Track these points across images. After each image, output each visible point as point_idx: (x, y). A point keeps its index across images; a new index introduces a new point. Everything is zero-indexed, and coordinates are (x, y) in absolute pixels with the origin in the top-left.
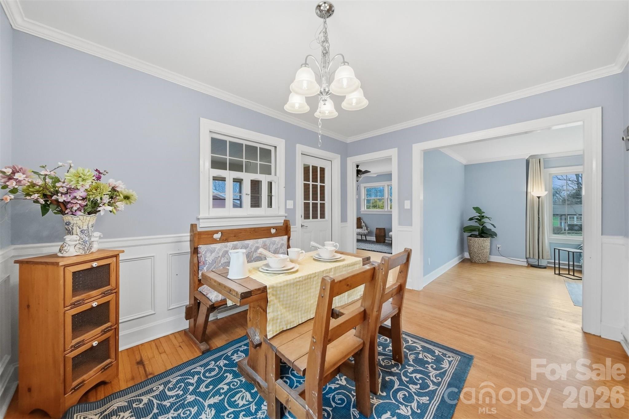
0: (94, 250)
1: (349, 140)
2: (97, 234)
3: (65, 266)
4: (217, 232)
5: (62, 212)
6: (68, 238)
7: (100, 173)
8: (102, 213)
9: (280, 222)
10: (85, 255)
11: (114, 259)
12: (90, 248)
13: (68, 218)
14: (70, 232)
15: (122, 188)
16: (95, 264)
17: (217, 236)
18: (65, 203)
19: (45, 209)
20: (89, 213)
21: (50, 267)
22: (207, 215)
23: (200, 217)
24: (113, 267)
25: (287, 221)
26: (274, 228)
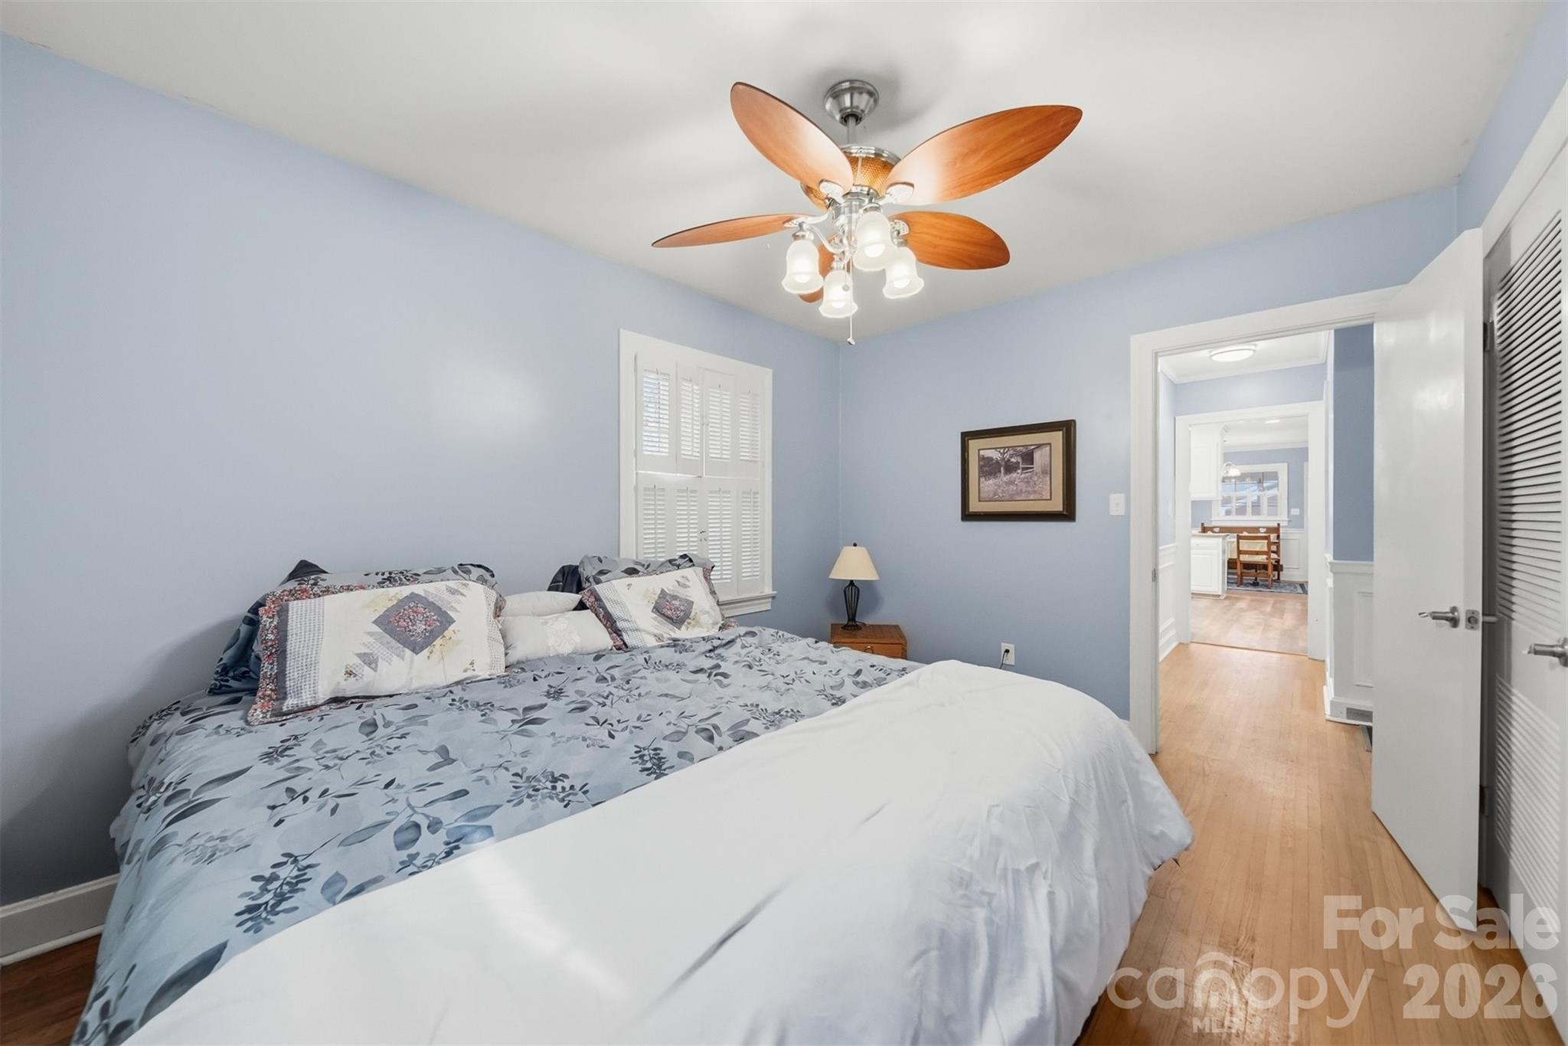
25: (1279, 524)
26: (1263, 528)
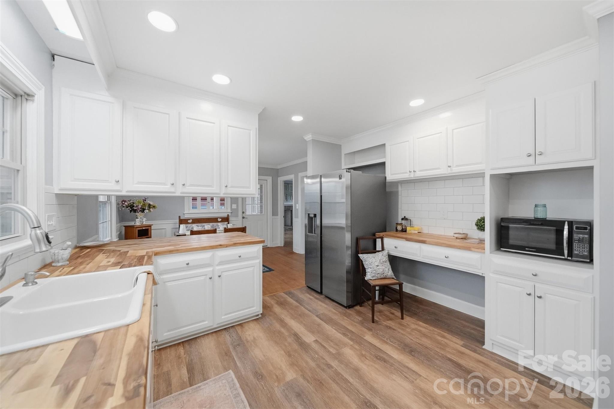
0: (143, 224)
1: (279, 167)
2: (145, 219)
3: (136, 228)
4: (189, 219)
5: (135, 212)
6: (137, 220)
7: (146, 199)
8: (145, 212)
9: (225, 215)
10: (141, 225)
11: (150, 227)
12: (143, 223)
13: (137, 214)
14: (137, 218)
15: (151, 203)
16: (144, 228)
17: (190, 221)
18: (136, 210)
19: (131, 211)
20: (142, 212)
21: (132, 228)
22: (187, 213)
23: (184, 213)
24: (149, 230)
25: (228, 215)
26: (220, 218)
